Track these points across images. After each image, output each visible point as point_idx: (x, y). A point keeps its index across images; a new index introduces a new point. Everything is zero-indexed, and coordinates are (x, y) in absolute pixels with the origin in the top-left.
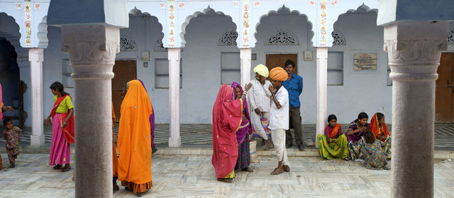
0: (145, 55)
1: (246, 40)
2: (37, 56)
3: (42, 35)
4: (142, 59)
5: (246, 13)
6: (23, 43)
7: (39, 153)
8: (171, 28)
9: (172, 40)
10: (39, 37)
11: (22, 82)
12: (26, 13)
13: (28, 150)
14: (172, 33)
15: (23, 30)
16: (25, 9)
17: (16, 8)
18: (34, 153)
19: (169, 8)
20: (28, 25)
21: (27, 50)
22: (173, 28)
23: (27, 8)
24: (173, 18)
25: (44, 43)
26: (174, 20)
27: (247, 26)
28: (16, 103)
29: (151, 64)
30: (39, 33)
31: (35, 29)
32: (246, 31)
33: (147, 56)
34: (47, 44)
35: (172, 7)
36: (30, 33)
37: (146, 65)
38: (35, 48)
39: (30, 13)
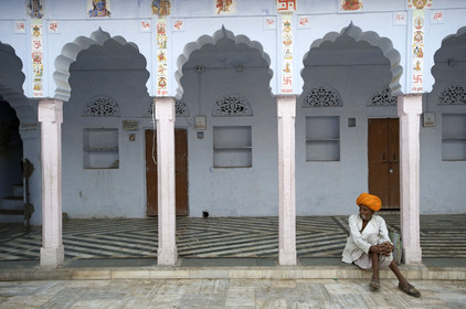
0: (201, 121)
1: (418, 79)
2: (52, 113)
3: (61, 78)
4: (196, 127)
5: (419, 32)
6: (29, 90)
7: (56, 278)
8: (287, 61)
9: (287, 81)
10: (56, 80)
12: (35, 39)
13: (36, 275)
14: (288, 70)
15: (28, 69)
16: (33, 32)
17: (16, 31)
18: (47, 279)
19: (283, 27)
20: (37, 60)
21: (36, 102)
22: (289, 61)
23: (36, 29)
24: (290, 43)
25: (64, 91)
26: (291, 48)
27: (421, 56)
29: (208, 134)
30: (56, 73)
31: (49, 66)
32: (418, 63)
33: (203, 123)
34: (69, 95)
35: (287, 24)
36: (40, 73)
37: (200, 135)
38: (49, 99)
39: (40, 39)
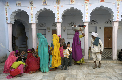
4: (63, 29)
5: (118, 7)
6: (30, 21)
9: (87, 19)
10: (35, 19)
11: (27, 36)
14: (87, 16)
15: (30, 17)
17: (27, 9)
20: (32, 15)
21: (31, 24)
22: (87, 14)
23: (31, 8)
24: (87, 10)
26: (88, 11)
27: (119, 12)
28: (24, 43)
29: (66, 31)
30: (35, 17)
32: (118, 14)
33: (65, 28)
34: (38, 22)
35: (87, 6)
36: (32, 17)
37: (64, 31)
38: (34, 23)
39: (32, 10)
